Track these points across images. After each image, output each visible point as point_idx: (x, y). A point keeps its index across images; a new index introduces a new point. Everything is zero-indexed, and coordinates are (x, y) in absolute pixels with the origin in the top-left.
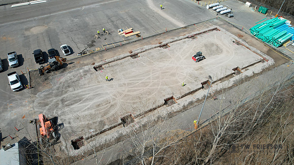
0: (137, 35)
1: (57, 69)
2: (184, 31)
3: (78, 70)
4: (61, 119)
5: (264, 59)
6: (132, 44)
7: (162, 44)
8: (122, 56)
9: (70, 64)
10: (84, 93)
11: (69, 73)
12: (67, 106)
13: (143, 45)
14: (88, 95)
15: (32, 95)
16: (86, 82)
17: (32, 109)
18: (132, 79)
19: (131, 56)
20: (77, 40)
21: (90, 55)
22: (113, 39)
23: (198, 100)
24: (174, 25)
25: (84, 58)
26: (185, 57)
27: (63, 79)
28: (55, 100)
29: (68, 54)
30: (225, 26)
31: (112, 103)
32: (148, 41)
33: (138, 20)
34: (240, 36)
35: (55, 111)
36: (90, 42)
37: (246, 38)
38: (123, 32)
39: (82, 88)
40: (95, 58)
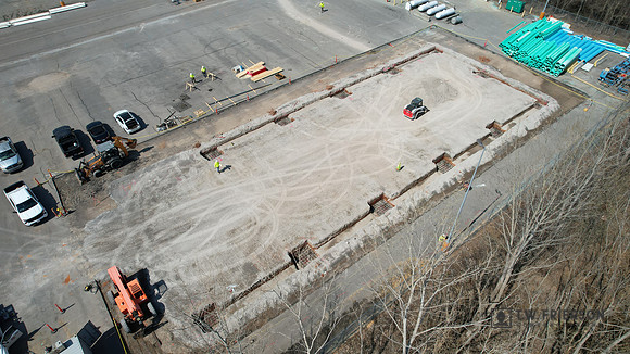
0: (277, 75)
1: (118, 165)
2: (373, 60)
3: (166, 161)
4: (156, 273)
5: (539, 101)
6: (270, 95)
7: (335, 89)
8: (256, 122)
9: (144, 151)
10: (194, 210)
11: (149, 170)
12: (161, 242)
13: (294, 94)
14: (203, 214)
15: (74, 230)
16: (192, 186)
17: (83, 260)
18: (290, 169)
19: (275, 121)
20: (146, 99)
21: (184, 127)
22: (227, 88)
23: (435, 195)
24: (350, 49)
25: (172, 135)
26: (388, 111)
27: (137, 186)
28: (131, 232)
29: (135, 130)
30: (451, 42)
31: (261, 223)
32: (304, 86)
33: (270, 45)
34: (485, 60)
35: (137, 257)
36: (178, 100)
37: (497, 63)
38: (245, 72)
39: (186, 200)
40: (196, 132)
